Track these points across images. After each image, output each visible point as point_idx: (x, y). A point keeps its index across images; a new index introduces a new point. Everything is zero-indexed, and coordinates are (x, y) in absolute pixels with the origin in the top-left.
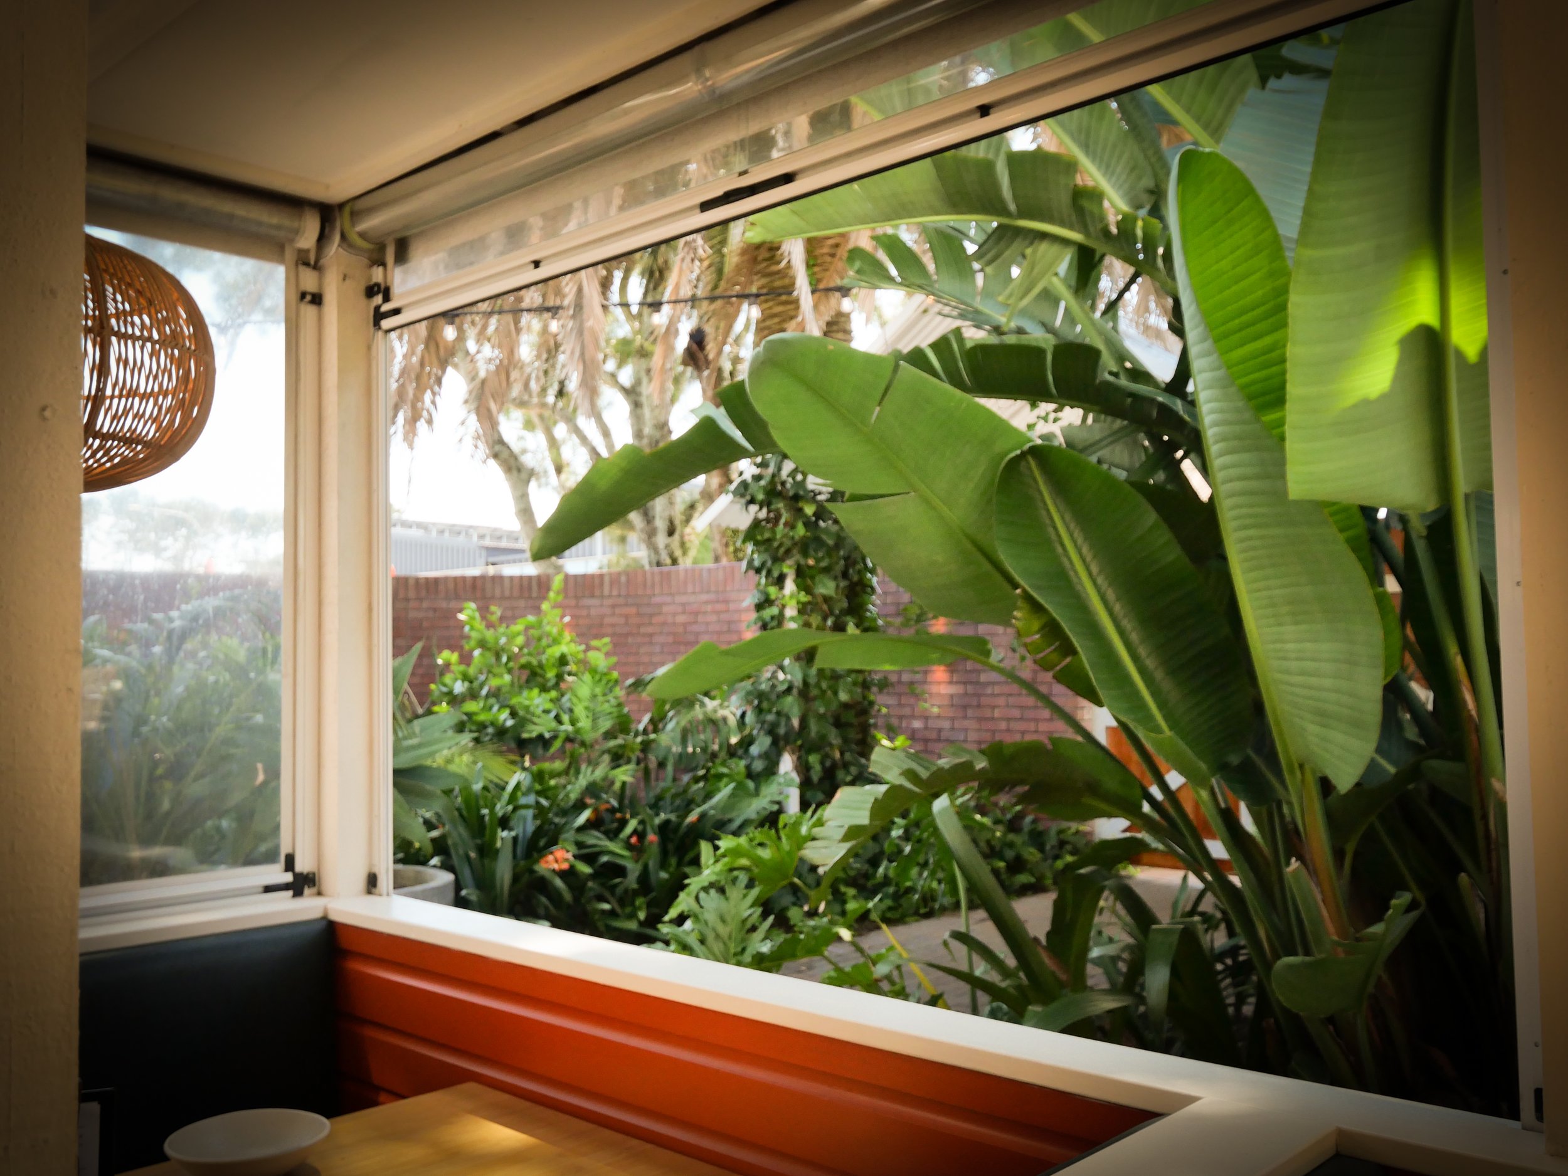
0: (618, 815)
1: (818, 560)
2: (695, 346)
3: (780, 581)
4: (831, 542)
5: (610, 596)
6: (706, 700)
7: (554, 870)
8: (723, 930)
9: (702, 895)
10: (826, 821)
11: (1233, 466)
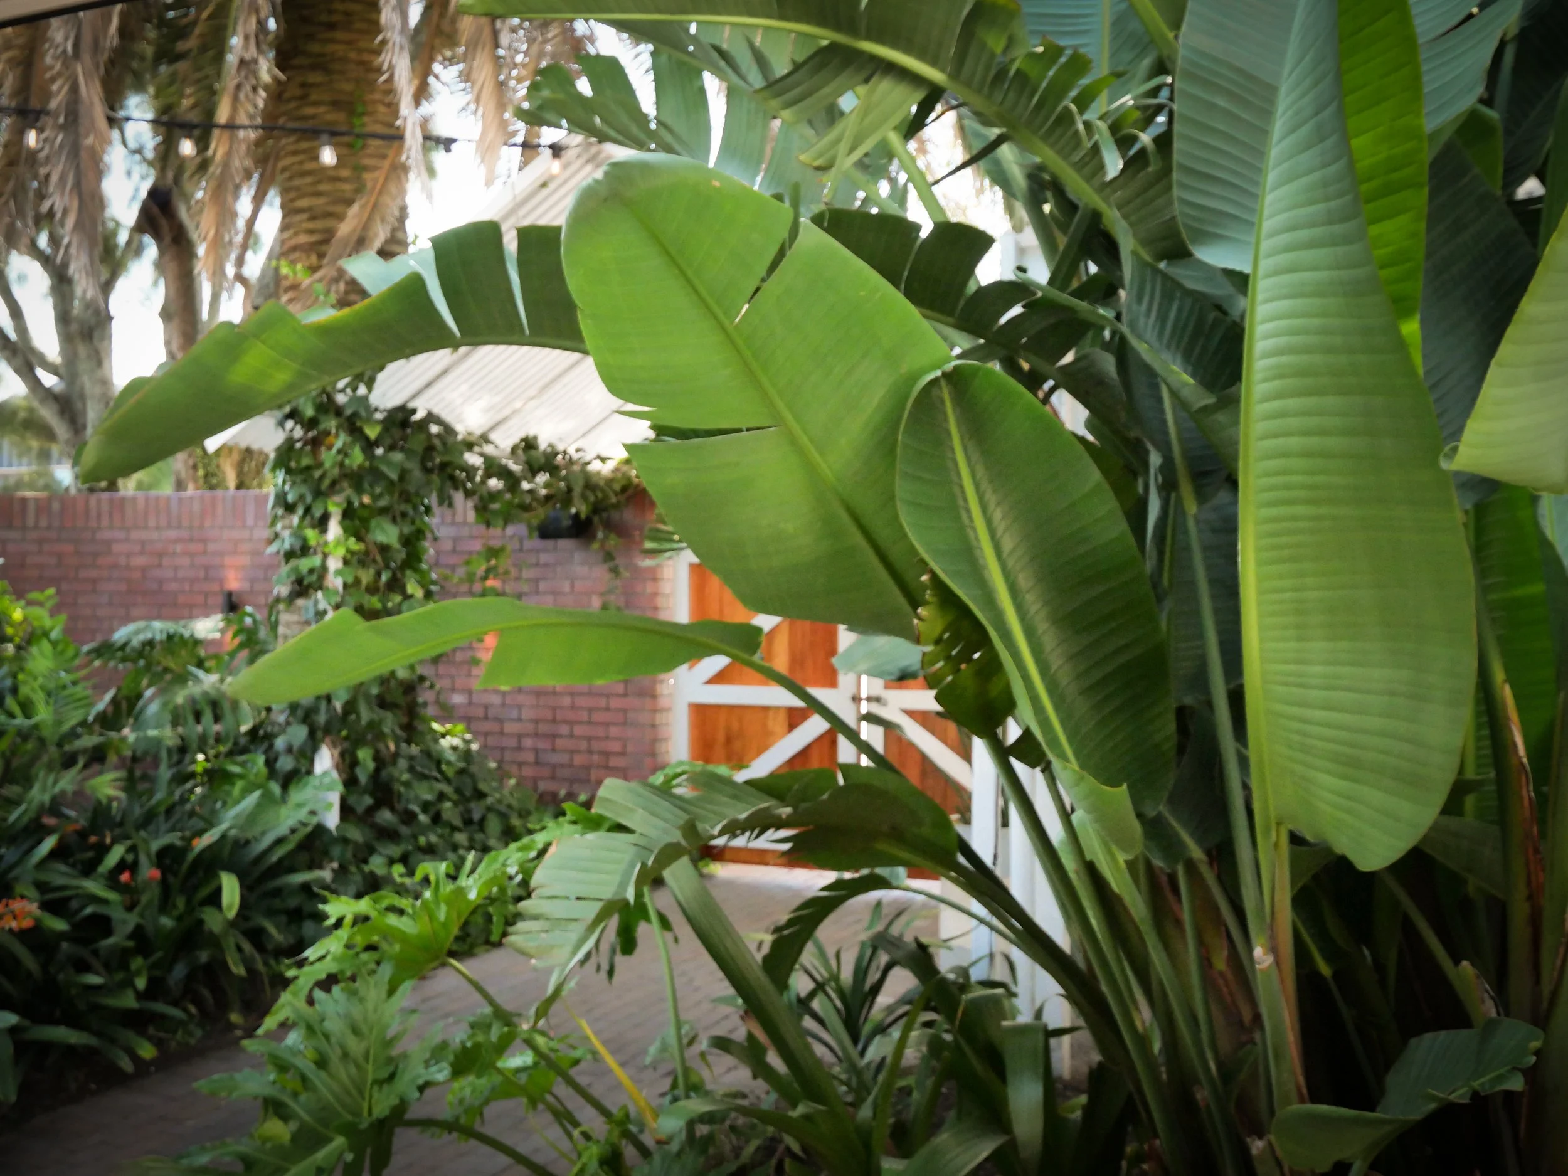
0: (93, 839)
1: (375, 498)
2: (155, 210)
3: (322, 524)
4: (394, 476)
5: (36, 527)
6: (201, 674)
7: (11, 930)
8: (355, 1046)
9: (319, 994)
10: (534, 890)
11: (1296, 414)
